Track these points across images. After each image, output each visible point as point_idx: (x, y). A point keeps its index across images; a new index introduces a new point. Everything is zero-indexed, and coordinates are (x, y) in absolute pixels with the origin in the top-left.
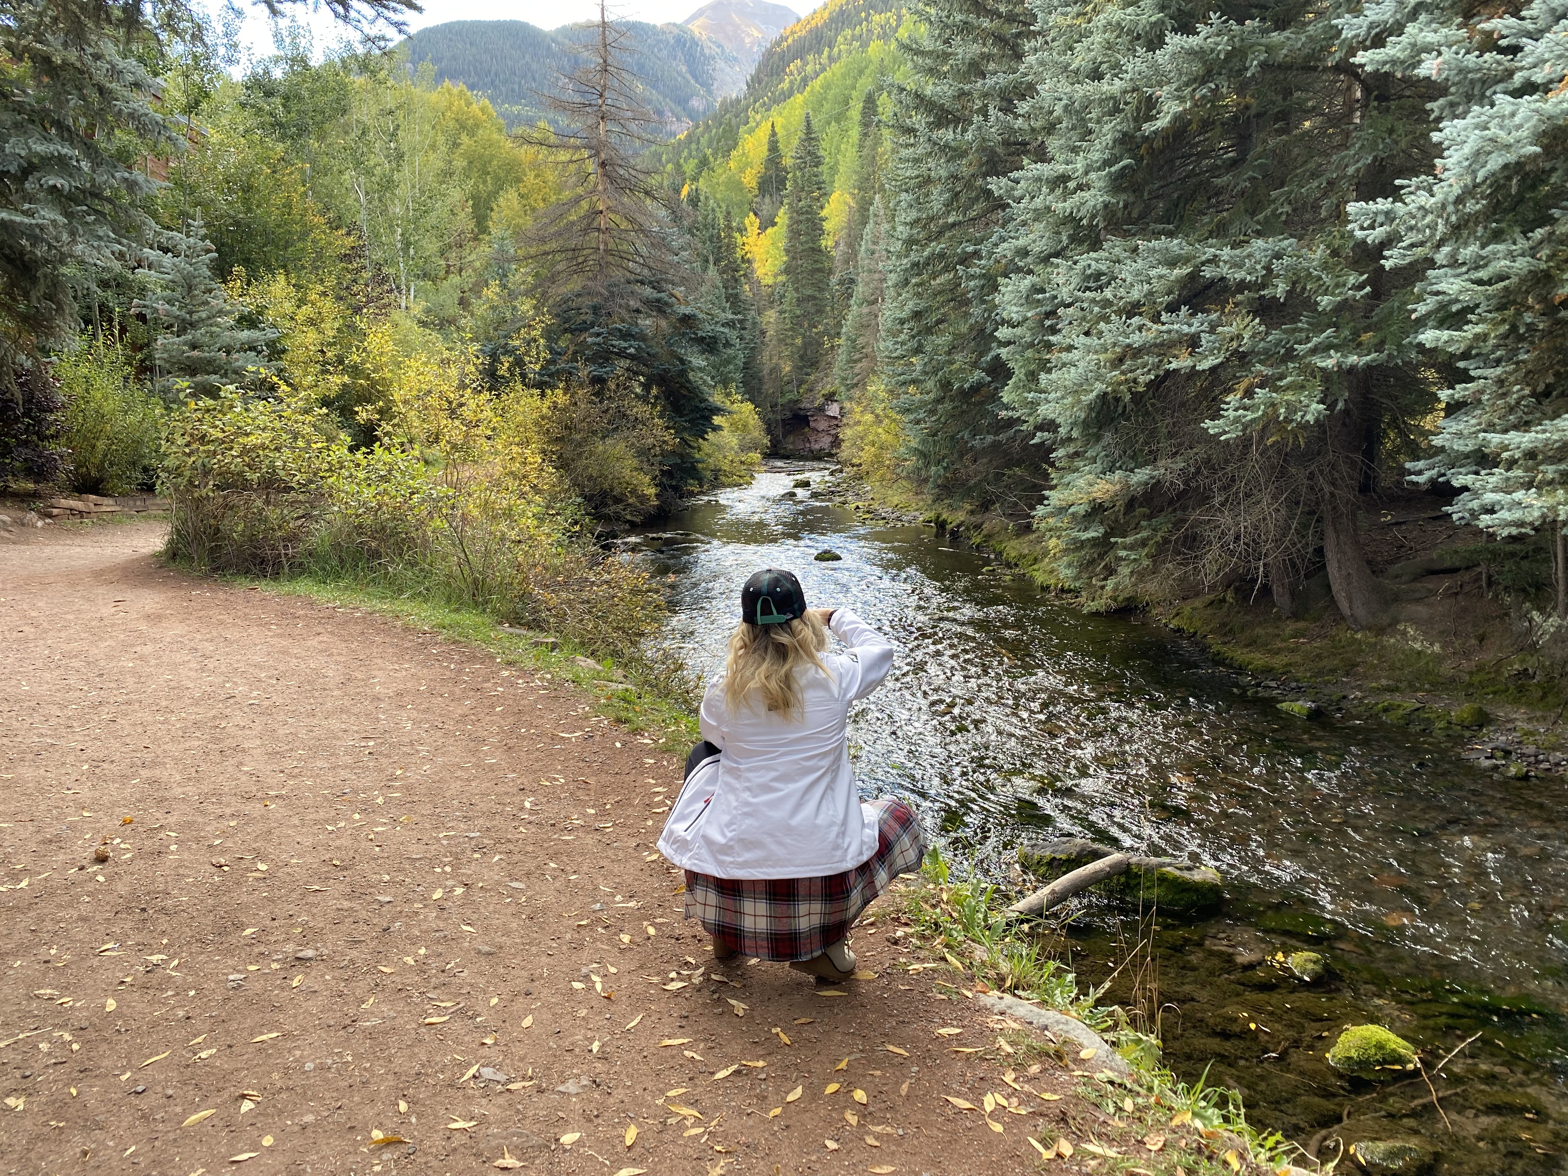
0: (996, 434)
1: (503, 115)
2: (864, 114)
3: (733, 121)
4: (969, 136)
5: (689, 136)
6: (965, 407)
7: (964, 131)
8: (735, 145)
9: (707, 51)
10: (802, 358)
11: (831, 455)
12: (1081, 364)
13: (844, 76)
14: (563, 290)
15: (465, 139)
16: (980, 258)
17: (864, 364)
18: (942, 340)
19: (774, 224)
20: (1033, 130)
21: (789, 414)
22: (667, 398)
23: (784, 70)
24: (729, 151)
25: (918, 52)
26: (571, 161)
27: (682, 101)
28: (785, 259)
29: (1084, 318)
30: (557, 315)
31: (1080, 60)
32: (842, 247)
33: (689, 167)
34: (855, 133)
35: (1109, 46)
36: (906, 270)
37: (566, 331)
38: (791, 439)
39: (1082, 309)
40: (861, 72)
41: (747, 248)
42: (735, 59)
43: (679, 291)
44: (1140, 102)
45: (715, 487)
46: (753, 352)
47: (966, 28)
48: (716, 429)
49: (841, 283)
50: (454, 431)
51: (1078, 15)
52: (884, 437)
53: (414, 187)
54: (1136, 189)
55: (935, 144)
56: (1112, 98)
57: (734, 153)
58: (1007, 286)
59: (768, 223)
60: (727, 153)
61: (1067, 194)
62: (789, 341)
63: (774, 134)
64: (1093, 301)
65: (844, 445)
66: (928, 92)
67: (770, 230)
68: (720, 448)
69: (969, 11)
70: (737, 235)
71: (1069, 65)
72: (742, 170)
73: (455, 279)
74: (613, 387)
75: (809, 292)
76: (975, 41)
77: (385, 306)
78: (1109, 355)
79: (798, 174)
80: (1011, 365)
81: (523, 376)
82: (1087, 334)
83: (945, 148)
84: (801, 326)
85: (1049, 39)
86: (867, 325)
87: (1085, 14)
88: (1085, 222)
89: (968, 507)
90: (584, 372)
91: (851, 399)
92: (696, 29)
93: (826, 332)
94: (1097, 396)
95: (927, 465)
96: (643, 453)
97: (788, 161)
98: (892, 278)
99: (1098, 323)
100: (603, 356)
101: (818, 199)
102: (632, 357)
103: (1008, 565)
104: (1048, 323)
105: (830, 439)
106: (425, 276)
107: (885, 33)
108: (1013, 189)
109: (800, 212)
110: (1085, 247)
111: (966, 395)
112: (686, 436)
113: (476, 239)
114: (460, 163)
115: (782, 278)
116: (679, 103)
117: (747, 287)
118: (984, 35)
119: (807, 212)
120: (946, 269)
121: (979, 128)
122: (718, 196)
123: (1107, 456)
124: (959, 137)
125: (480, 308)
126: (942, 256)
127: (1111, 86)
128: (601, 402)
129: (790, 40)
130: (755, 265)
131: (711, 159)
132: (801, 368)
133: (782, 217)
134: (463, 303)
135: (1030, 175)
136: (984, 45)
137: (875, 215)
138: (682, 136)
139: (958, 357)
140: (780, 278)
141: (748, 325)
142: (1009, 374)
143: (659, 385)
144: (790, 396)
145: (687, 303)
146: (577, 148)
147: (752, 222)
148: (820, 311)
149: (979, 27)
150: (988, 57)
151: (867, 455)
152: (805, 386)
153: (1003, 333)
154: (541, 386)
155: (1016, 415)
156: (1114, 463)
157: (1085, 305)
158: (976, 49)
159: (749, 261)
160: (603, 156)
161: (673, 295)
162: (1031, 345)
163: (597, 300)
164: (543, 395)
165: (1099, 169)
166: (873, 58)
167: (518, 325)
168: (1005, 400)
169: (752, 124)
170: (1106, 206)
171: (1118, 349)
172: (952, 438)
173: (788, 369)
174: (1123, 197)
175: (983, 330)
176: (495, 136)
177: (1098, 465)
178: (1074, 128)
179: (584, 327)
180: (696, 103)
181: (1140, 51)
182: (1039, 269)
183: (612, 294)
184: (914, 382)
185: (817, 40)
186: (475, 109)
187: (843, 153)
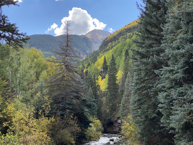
0: (160, 130)
1: (44, 54)
2: (125, 54)
3: (96, 55)
4: (150, 60)
5: (86, 59)
6: (152, 122)
7: (148, 59)
8: (96, 61)
9: (90, 41)
10: (111, 108)
11: (119, 133)
12: (180, 114)
13: (121, 46)
14: (55, 94)
15: (35, 60)
16: (153, 87)
17: (127, 110)
18: (145, 106)
19: (105, 78)
20: (164, 60)
21: (108, 122)
22: (79, 119)
23: (107, 45)
24: (95, 62)
25: (137, 42)
26: (59, 65)
28: (108, 86)
29: (180, 103)
30: (54, 100)
31: (174, 45)
32: (121, 83)
33: (86, 65)
34: (124, 58)
35: (181, 42)
36: (136, 90)
37: (55, 103)
38: (109, 128)
39: (179, 101)
40: (125, 45)
41: (99, 83)
42: (97, 42)
43: (82, 94)
44: (189, 54)
45: (90, 141)
46: (100, 107)
47: (148, 38)
48: (91, 126)
49: (121, 91)
50: (26, 129)
51: (173, 35)
52: (132, 129)
53: (23, 70)
54: (190, 73)
55: (142, 62)
56: (182, 53)
57: (96, 62)
58: (160, 94)
59: (103, 78)
61: (173, 74)
62: (108, 105)
63: (105, 58)
64: (182, 99)
65: (122, 130)
66: (140, 51)
67: (104, 79)
68: (91, 131)
69: (148, 34)
70: (96, 80)
71: (172, 46)
72: (98, 66)
73: (30, 91)
74: (66, 117)
75: (113, 93)
76: (150, 40)
77: (13, 98)
78: (187, 112)
79: (111, 67)
80: (163, 113)
81: (44, 114)
82: (181, 107)
83: (144, 63)
84: (111, 101)
85: (167, 40)
86: (127, 101)
87: (175, 35)
88: (178, 80)
90: (59, 113)
91: (123, 119)
92: (88, 36)
93: (117, 103)
94: (185, 122)
95: (143, 137)
96: (72, 133)
97: (108, 64)
98: (133, 92)
99: (183, 104)
100: (64, 109)
101: (115, 73)
102: (71, 109)
104: (171, 104)
105: (119, 129)
106: (23, 90)
107: (130, 37)
108: (160, 73)
109: (111, 75)
110: (179, 86)
111: (152, 119)
112: (83, 128)
113: (36, 81)
114: (34, 65)
115: (107, 90)
116: (84, 52)
117: (98, 92)
118: (152, 39)
119: (113, 76)
120: (145, 90)
121: (152, 59)
122: (92, 72)
123: (188, 137)
124: (147, 60)
125: (36, 98)
126: (144, 87)
127: (182, 51)
128: (63, 120)
129: (109, 38)
130: (101, 87)
131: (91, 64)
132: (111, 111)
133: (107, 76)
134: (32, 96)
135: (164, 69)
136: (152, 41)
137: (129, 76)
138: (84, 59)
139: (149, 110)
140: (106, 90)
141: (99, 101)
142: (162, 115)
143: (77, 116)
144: (109, 118)
145: (84, 97)
146: (60, 62)
147: (100, 77)
148: (116, 98)
149: (151, 37)
150: (153, 43)
151: (128, 133)
152: (112, 115)
153: (160, 105)
154: (48, 116)
155: (165, 125)
156: (190, 139)
157: (180, 100)
158: (151, 42)
159: (99, 86)
160: (66, 64)
161: (81, 95)
162: (167, 108)
163: (63, 96)
164: (49, 119)
165: (181, 69)
166: (128, 43)
167: (44, 102)
168: (162, 122)
169: (100, 56)
170: (183, 77)
171: (189, 111)
172: (149, 130)
173: (108, 111)
174: (187, 75)
175: (155, 104)
176: (42, 59)
177: (186, 140)
178: (174, 59)
179: (60, 102)
180: (88, 52)
181: (188, 44)
182: (168, 91)
183: (67, 95)
184: (139, 116)
185: (115, 38)
186: (38, 53)
187: (121, 62)
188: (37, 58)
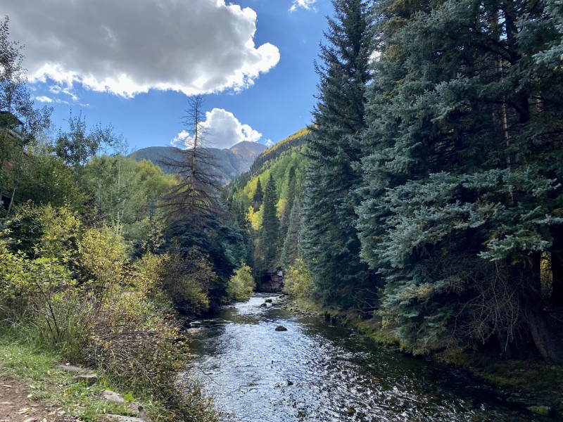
2: (290, 175)
3: (246, 179)
5: (230, 184)
6: (338, 264)
8: (246, 185)
9: (237, 158)
10: (268, 254)
11: (279, 291)
12: (409, 228)
13: (283, 163)
16: (343, 203)
17: (293, 254)
19: (259, 210)
21: (263, 275)
23: (263, 164)
27: (228, 173)
28: (263, 220)
32: (283, 216)
34: (287, 181)
36: (312, 209)
38: (264, 285)
40: (289, 162)
41: (249, 217)
42: (246, 160)
46: (251, 252)
48: (234, 275)
49: (283, 228)
52: (302, 279)
55: (323, 160)
57: (245, 187)
59: (256, 209)
60: (243, 188)
62: (264, 248)
63: (259, 181)
65: (285, 286)
67: (257, 212)
70: (246, 213)
72: (248, 193)
75: (271, 231)
76: (337, 125)
78: (421, 224)
79: (267, 192)
81: (152, 249)
83: (328, 161)
84: (268, 243)
89: (339, 308)
91: (287, 268)
92: (234, 151)
93: (278, 245)
95: (322, 289)
96: (202, 282)
97: (263, 191)
99: (413, 212)
101: (274, 201)
102: (201, 245)
103: (360, 333)
105: (279, 285)
109: (268, 205)
111: (339, 258)
117: (249, 230)
119: (271, 204)
123: (419, 276)
124: (332, 158)
129: (265, 155)
130: (252, 223)
131: (237, 189)
132: (268, 258)
133: (262, 208)
136: (341, 127)
137: (296, 203)
138: (228, 184)
139: (335, 242)
140: (261, 227)
144: (264, 268)
145: (224, 224)
147: (251, 209)
148: (275, 238)
152: (270, 265)
154: (159, 253)
155: (367, 261)
156: (423, 279)
159: (249, 222)
160: (194, 170)
161: (219, 221)
163: (188, 222)
164: (159, 256)
166: (293, 158)
169: (252, 180)
170: (410, 162)
171: (426, 222)
172: (333, 277)
173: (263, 258)
174: (418, 159)
177: (415, 280)
180: (233, 174)
183: (194, 220)
185: (274, 155)
186: (153, 168)
187: (283, 187)
188: (151, 175)
